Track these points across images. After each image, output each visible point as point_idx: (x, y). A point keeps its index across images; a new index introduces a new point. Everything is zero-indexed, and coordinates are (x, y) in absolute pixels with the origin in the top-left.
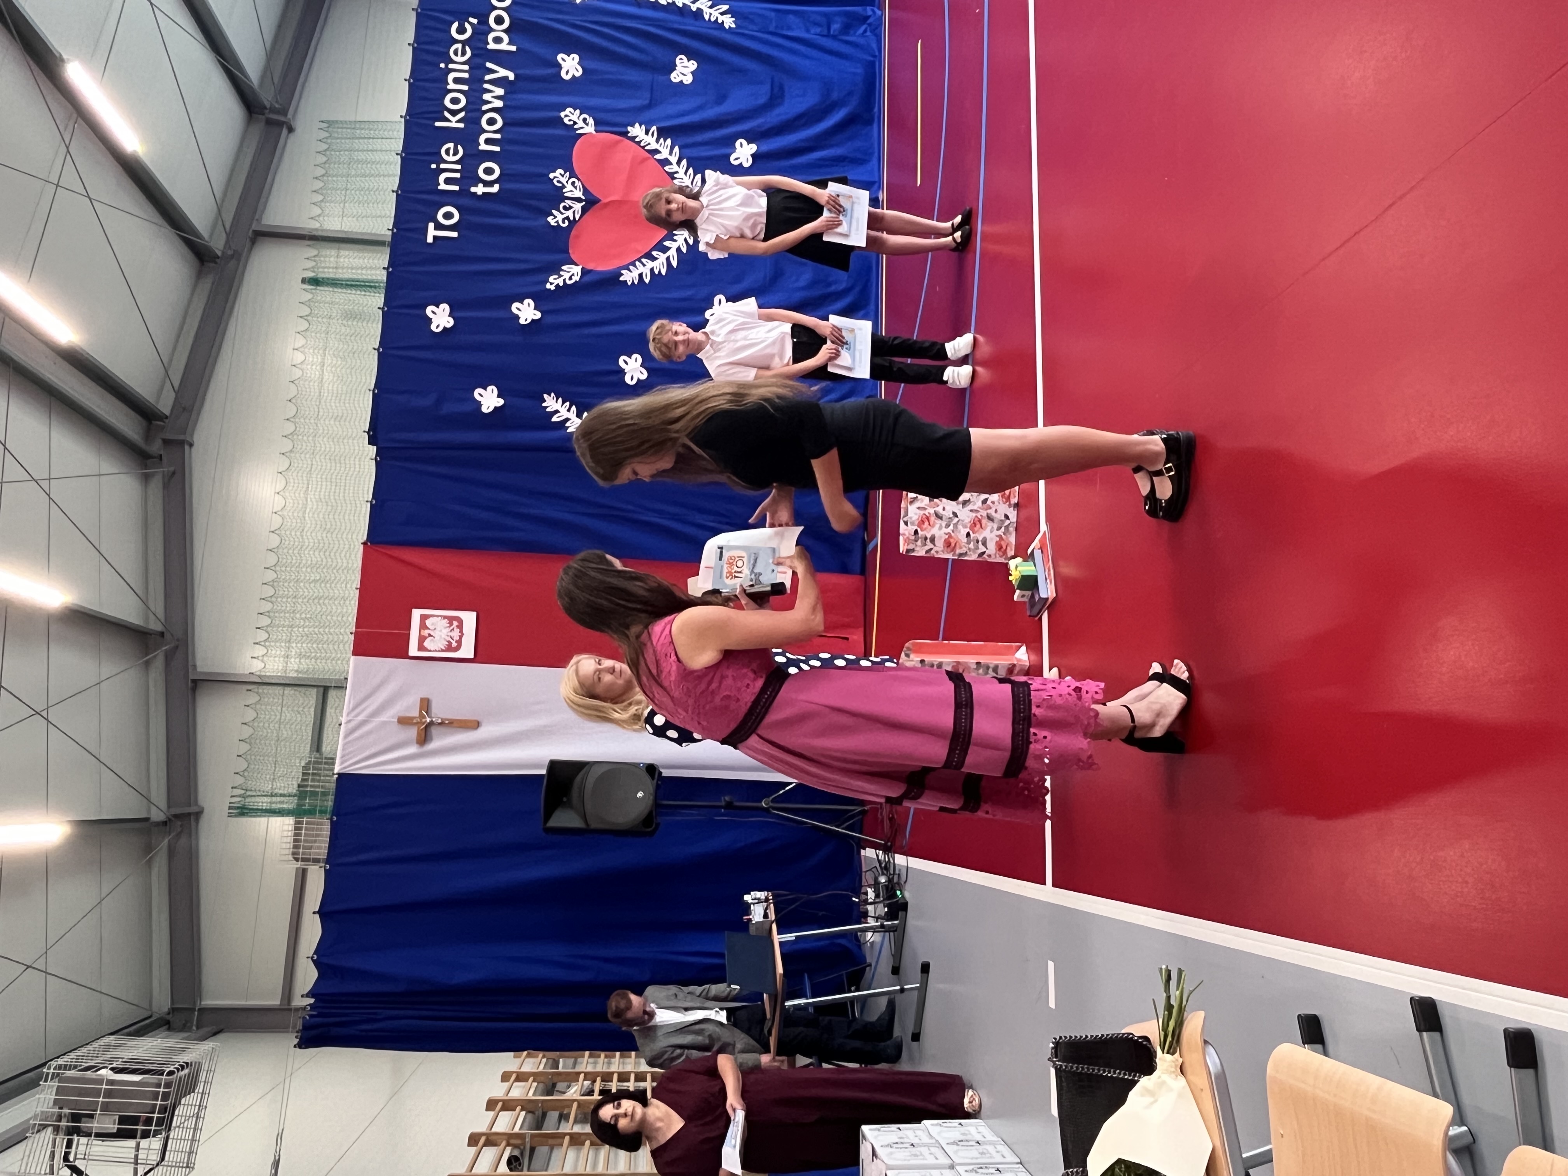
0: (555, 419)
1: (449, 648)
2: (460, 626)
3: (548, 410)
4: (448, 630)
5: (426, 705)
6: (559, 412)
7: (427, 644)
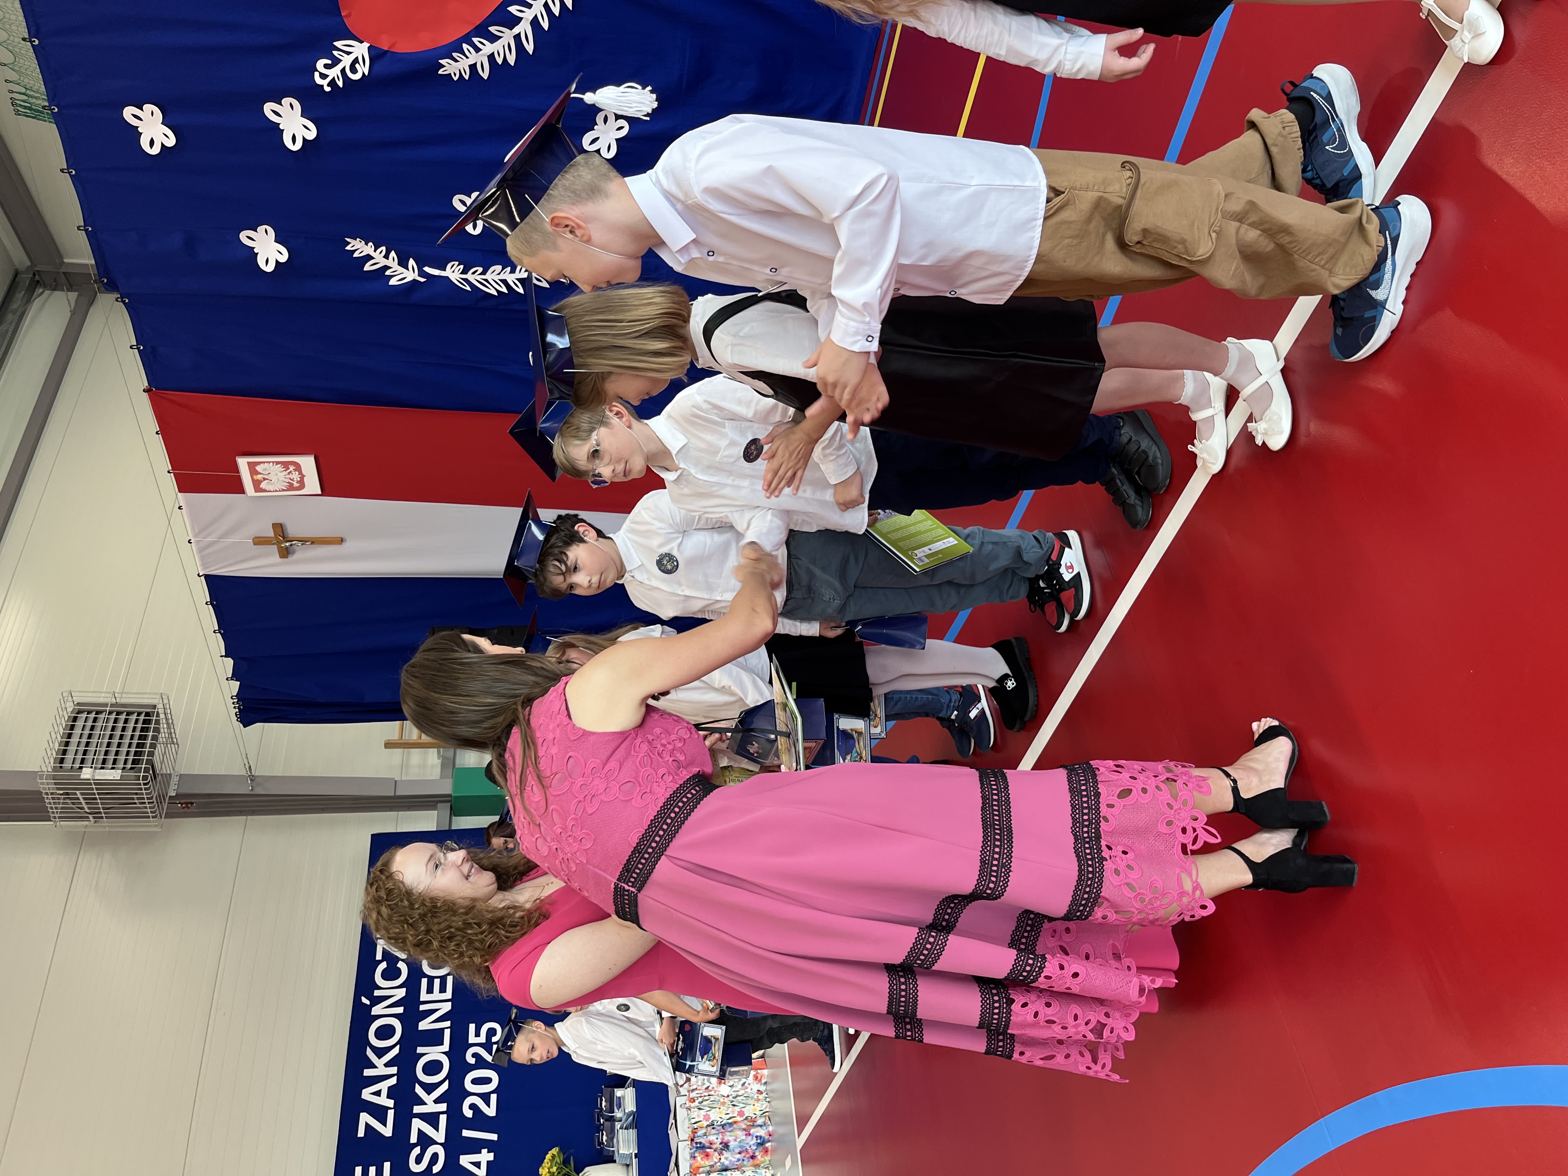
0: (367, 267)
1: (291, 487)
2: (298, 467)
3: (356, 255)
4: (284, 473)
5: (279, 528)
6: (373, 258)
7: (263, 485)
